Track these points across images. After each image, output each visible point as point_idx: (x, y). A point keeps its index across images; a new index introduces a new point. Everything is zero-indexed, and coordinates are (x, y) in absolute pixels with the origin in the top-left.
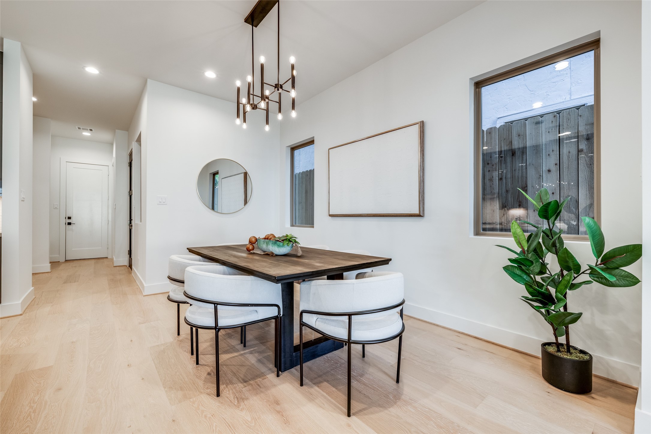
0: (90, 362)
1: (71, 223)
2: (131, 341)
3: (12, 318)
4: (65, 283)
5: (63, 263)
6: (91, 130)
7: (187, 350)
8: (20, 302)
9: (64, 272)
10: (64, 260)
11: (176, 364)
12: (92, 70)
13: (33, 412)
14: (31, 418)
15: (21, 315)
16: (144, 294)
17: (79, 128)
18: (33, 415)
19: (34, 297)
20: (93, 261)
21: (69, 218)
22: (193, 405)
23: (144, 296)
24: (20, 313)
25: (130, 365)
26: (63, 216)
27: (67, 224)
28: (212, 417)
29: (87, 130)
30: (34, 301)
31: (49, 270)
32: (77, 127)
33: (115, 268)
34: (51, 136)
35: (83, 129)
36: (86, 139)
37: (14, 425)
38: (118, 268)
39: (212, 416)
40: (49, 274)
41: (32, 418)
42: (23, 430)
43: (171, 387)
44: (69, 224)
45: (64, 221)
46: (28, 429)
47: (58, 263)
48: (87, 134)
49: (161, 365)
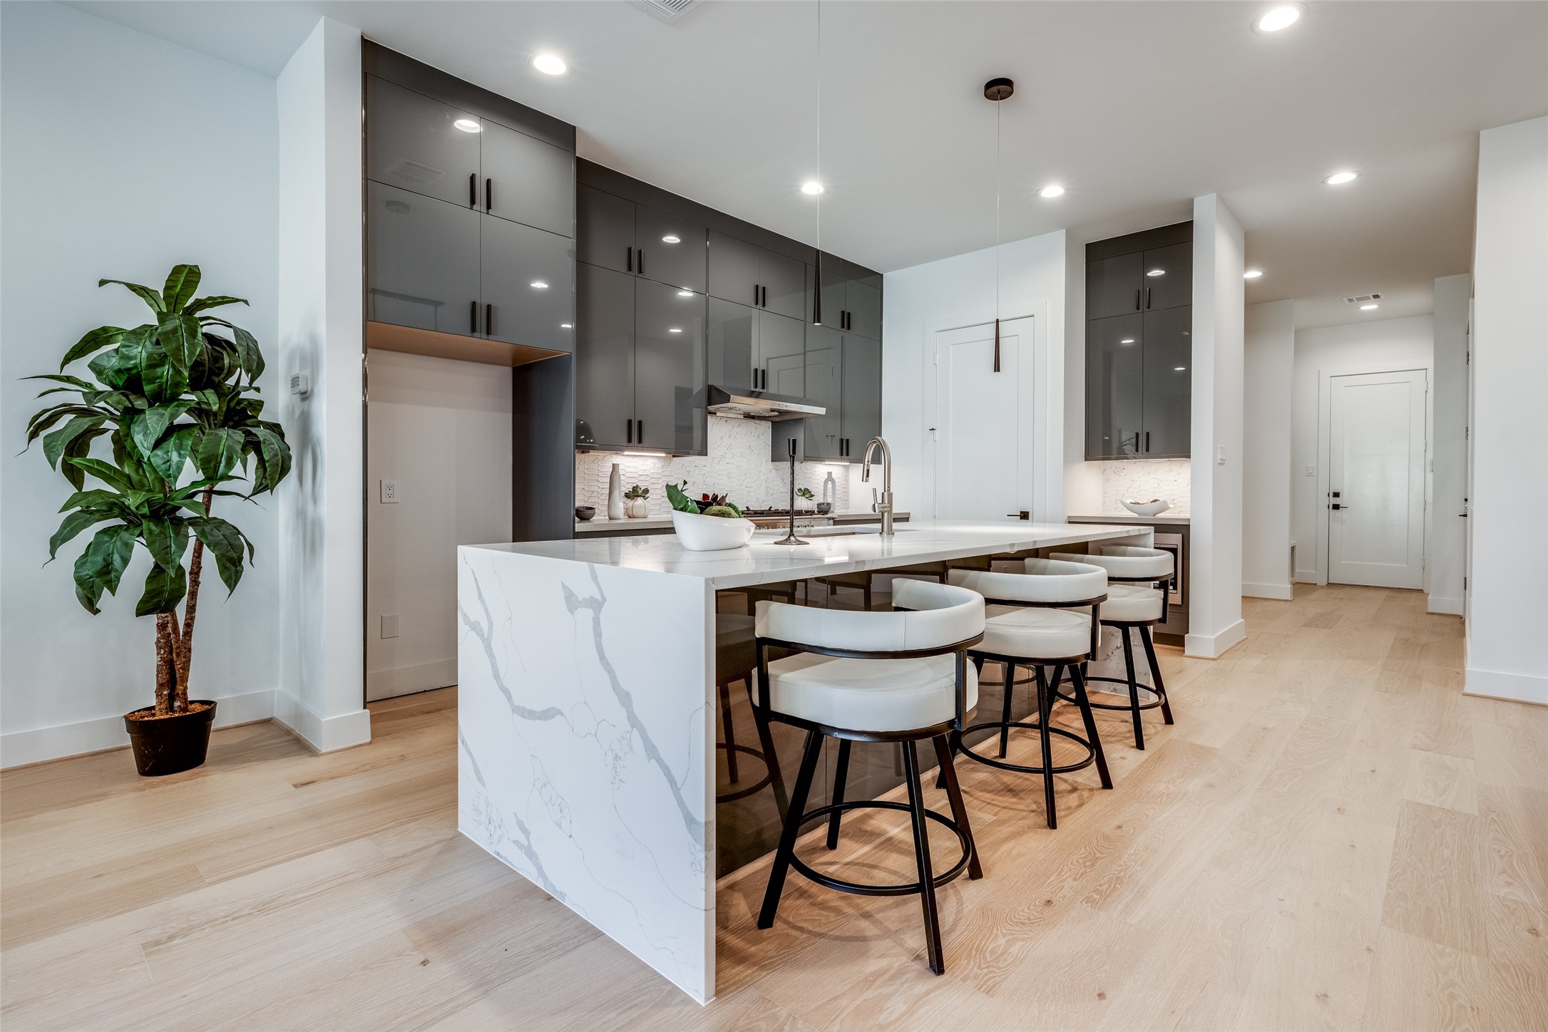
0: (1275, 771)
1: (1339, 505)
2: (1373, 771)
3: (1202, 660)
4: (1306, 625)
5: (1322, 587)
6: (1376, 297)
7: (1503, 852)
8: (1214, 637)
9: (1313, 605)
10: (1325, 583)
11: (1450, 862)
12: (1342, 178)
13: (1167, 796)
14: (1161, 801)
15: (1214, 659)
16: (1467, 689)
17: (1351, 300)
18: (1165, 799)
19: (1245, 637)
20: (1384, 594)
21: (1336, 495)
22: (1437, 957)
23: (1464, 695)
24: (1213, 656)
25: (1343, 811)
26: (1324, 491)
27: (1331, 507)
28: (1469, 1010)
29: (1368, 298)
30: (1241, 644)
31: (1288, 596)
32: (1345, 300)
33: (1429, 616)
34: (1295, 331)
35: (1359, 299)
36: (1370, 319)
37: (1141, 798)
38: (1435, 617)
39: (1472, 1008)
40: (1288, 604)
41: (1163, 801)
42: (1147, 809)
43: (1406, 895)
44: (1336, 507)
45: (1325, 501)
46: (1152, 811)
47: (1312, 586)
48: (1370, 307)
49: (1411, 844)
